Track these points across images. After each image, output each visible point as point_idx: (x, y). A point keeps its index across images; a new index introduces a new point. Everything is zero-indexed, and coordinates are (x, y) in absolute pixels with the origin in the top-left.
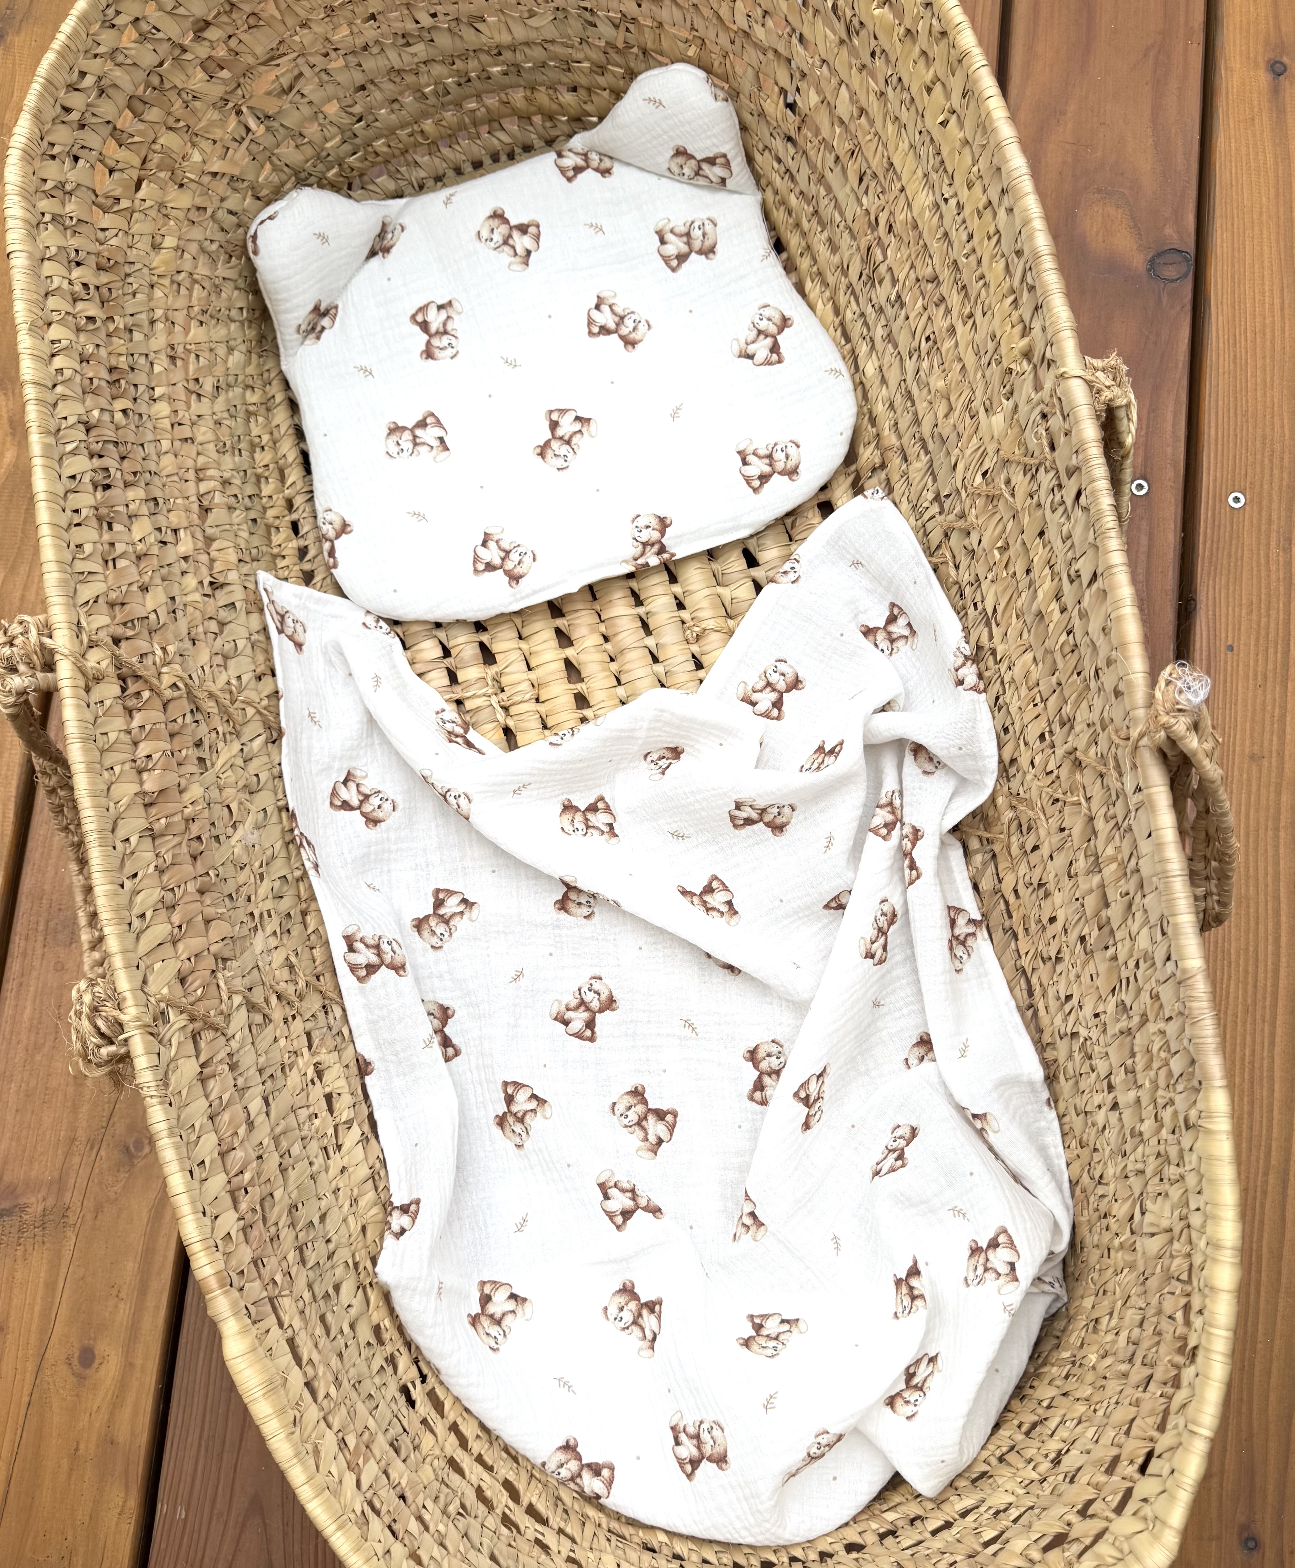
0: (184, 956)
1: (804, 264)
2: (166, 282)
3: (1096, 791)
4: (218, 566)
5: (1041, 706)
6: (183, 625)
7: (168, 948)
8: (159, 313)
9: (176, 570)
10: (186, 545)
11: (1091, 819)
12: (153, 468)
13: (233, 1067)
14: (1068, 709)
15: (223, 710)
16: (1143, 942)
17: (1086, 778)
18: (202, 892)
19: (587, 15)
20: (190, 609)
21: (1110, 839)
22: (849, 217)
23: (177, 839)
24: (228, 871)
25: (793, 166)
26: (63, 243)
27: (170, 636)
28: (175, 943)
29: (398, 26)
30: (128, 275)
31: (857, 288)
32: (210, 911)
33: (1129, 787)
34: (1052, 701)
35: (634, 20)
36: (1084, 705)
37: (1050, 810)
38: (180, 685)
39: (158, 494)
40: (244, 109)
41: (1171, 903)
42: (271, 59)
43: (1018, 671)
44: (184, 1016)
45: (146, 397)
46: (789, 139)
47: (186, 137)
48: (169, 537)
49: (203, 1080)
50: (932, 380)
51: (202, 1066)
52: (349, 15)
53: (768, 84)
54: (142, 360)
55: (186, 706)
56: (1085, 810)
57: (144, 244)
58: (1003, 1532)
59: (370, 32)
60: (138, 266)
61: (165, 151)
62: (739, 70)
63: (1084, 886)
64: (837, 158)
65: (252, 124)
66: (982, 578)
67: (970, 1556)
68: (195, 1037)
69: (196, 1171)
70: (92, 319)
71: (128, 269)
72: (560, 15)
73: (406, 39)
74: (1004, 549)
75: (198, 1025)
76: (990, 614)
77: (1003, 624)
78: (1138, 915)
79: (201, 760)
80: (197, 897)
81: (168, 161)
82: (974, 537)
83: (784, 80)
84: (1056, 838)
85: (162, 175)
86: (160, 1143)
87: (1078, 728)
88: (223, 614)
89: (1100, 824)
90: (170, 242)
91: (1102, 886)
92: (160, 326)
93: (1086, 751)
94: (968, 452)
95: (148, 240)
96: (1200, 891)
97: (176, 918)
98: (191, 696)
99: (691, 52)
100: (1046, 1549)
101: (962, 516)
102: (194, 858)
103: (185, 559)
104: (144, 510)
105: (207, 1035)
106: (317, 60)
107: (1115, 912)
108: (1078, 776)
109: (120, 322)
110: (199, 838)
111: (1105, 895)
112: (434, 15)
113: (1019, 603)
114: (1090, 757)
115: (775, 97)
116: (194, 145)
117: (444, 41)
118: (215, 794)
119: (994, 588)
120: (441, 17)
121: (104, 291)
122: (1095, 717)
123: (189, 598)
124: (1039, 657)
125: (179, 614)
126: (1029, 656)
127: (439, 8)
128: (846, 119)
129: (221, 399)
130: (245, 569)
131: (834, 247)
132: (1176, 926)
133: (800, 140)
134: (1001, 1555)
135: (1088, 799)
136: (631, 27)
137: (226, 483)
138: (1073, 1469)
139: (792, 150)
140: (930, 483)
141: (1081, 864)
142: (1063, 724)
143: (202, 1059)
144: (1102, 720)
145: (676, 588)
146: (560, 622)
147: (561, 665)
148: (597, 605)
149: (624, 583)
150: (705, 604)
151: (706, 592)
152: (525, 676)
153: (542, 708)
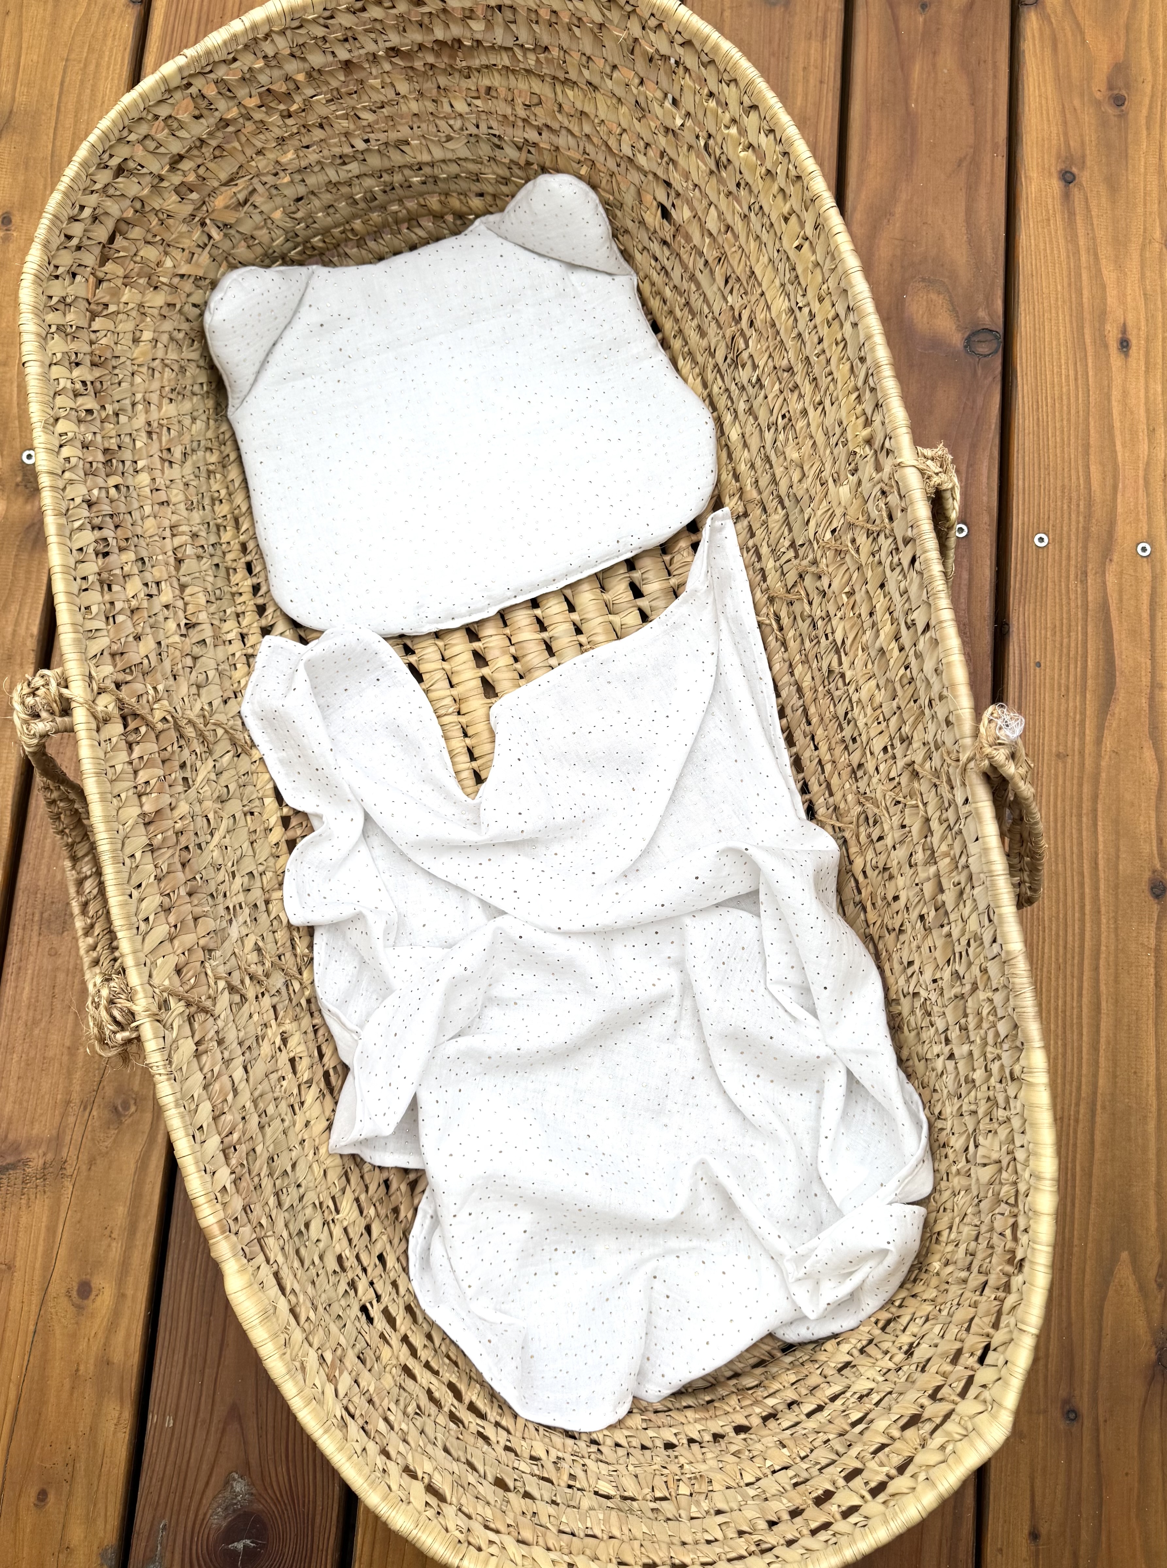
0: (180, 951)
1: (677, 344)
2: (144, 369)
3: (931, 798)
4: (191, 609)
5: (884, 724)
6: (167, 664)
7: (167, 945)
8: (139, 396)
9: (161, 618)
10: (167, 595)
11: (928, 820)
12: (139, 533)
13: (220, 1042)
14: (906, 729)
15: (201, 735)
16: (973, 925)
17: (923, 786)
18: (190, 894)
19: (496, 140)
20: (171, 650)
21: (943, 838)
22: (716, 309)
23: (171, 851)
24: (210, 873)
25: (668, 265)
26: (66, 350)
27: (159, 676)
28: (171, 939)
29: (337, 151)
30: (114, 368)
31: (723, 367)
32: (198, 910)
33: (960, 800)
34: (894, 721)
35: (535, 145)
36: (920, 726)
37: (892, 810)
38: (169, 718)
39: (144, 554)
40: (208, 221)
41: (995, 897)
42: (231, 181)
43: (864, 694)
44: (182, 1003)
45: (131, 471)
46: (665, 243)
47: (161, 249)
48: (154, 591)
49: (197, 1055)
50: (788, 450)
51: (197, 1044)
52: (297, 143)
53: (648, 198)
54: (127, 439)
55: (173, 734)
56: (922, 813)
57: (127, 340)
58: (866, 1414)
59: (312, 156)
60: (122, 359)
61: (144, 261)
62: (623, 187)
63: (922, 875)
64: (706, 262)
65: (216, 234)
66: (832, 614)
67: (841, 1435)
68: (190, 1019)
69: (197, 1134)
70: (89, 412)
71: (114, 362)
72: (473, 140)
73: (343, 160)
74: (851, 594)
75: (193, 1009)
76: (839, 644)
77: (851, 654)
78: (969, 903)
79: (185, 779)
80: (187, 899)
81: (146, 269)
82: (825, 581)
83: (662, 196)
84: (898, 834)
85: (141, 281)
86: (168, 1113)
87: (915, 745)
88: (197, 650)
89: (934, 825)
90: (147, 335)
91: (938, 875)
92: (140, 407)
93: (922, 765)
94: (819, 513)
95: (130, 336)
96: (1016, 879)
97: (172, 919)
98: (177, 727)
99: (583, 171)
100: (904, 1428)
101: (815, 562)
102: (183, 865)
103: (167, 607)
104: (135, 571)
105: (201, 1017)
106: (270, 179)
107: (949, 897)
108: (916, 785)
109: (110, 409)
110: (187, 848)
111: (940, 884)
112: (367, 141)
113: (864, 639)
114: (925, 770)
115: (654, 209)
116: (166, 253)
117: (375, 161)
118: (197, 808)
119: (842, 624)
120: (373, 142)
121: (98, 385)
122: (929, 738)
123: (171, 640)
124: (882, 684)
125: (164, 655)
126: (873, 683)
127: (371, 136)
128: (715, 233)
129: (189, 463)
130: (213, 608)
131: (703, 334)
132: (1000, 916)
133: (675, 246)
134: (867, 1434)
135: (925, 804)
136: (532, 150)
137: (195, 536)
138: (923, 1360)
139: (667, 253)
140: (786, 533)
141: (919, 857)
142: (902, 741)
143: (197, 1038)
144: (936, 742)
145: (575, 616)
146: (476, 645)
147: (478, 682)
148: (507, 631)
149: (530, 612)
150: (599, 630)
151: (600, 619)
152: (448, 692)
153: (463, 720)
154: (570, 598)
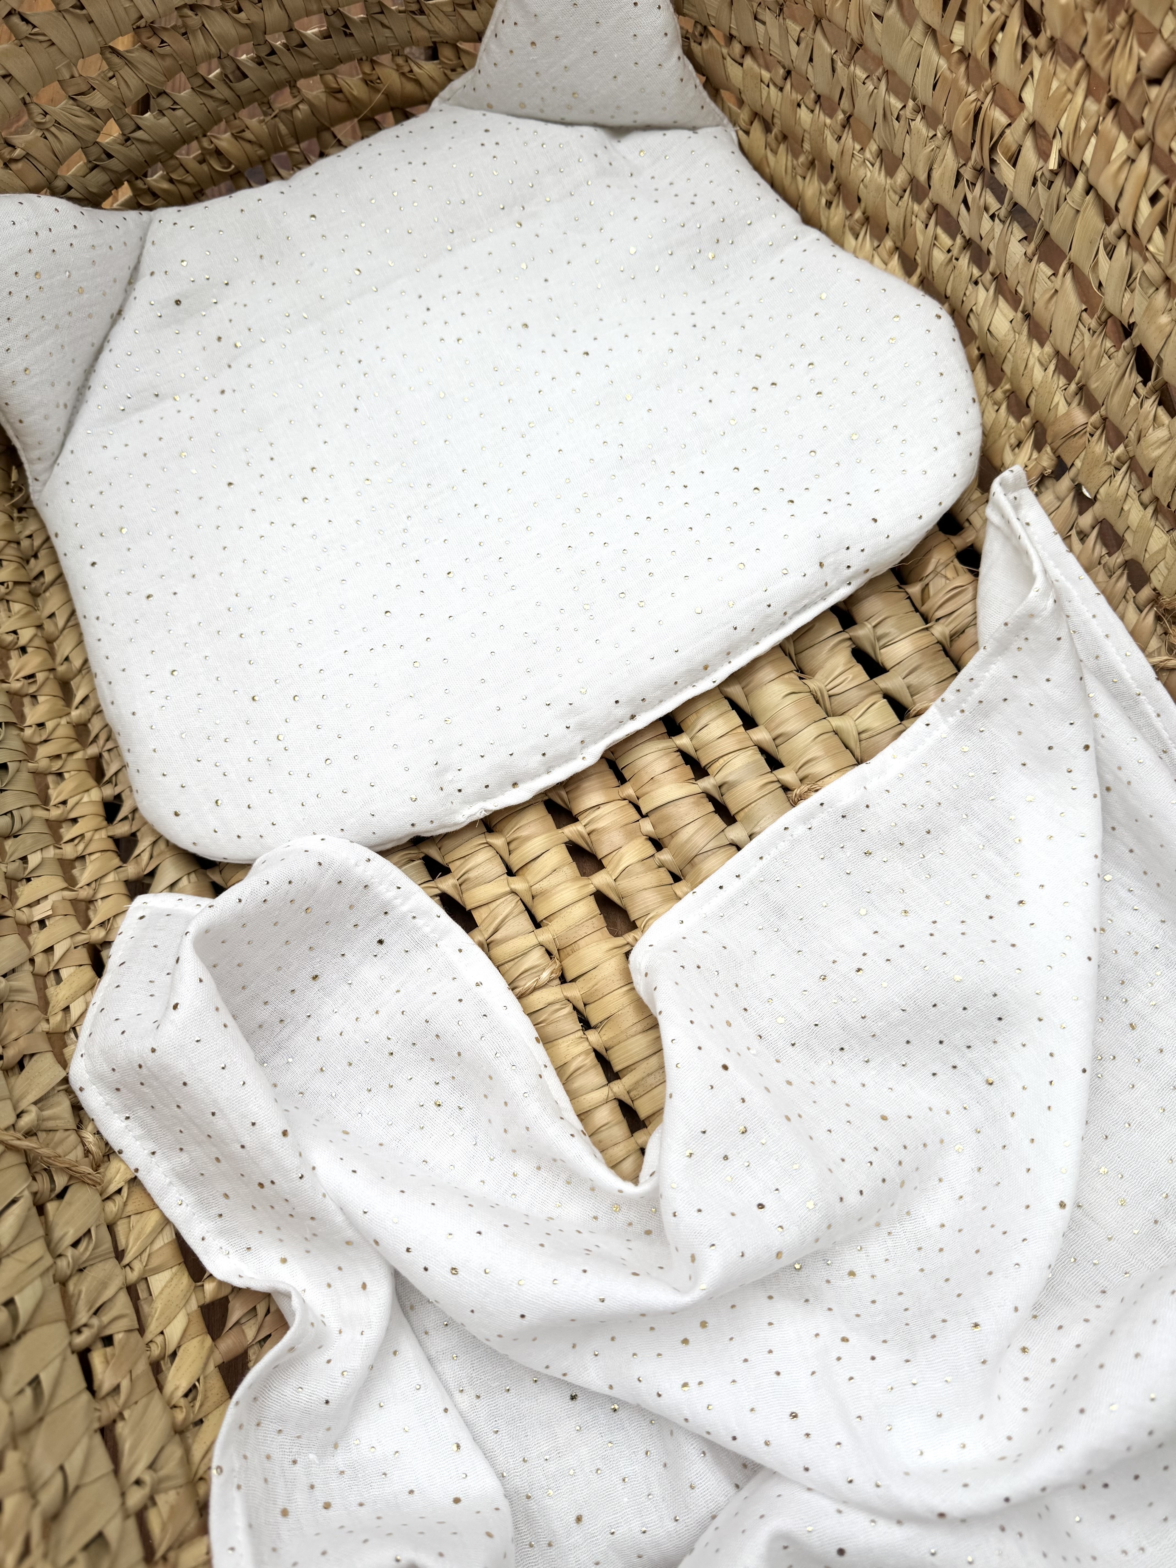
145: (760, 735)
146: (571, 831)
147: (590, 907)
148: (629, 790)
149: (667, 743)
150: (815, 751)
151: (812, 731)
152: (531, 940)
153: (574, 992)
154: (742, 701)
